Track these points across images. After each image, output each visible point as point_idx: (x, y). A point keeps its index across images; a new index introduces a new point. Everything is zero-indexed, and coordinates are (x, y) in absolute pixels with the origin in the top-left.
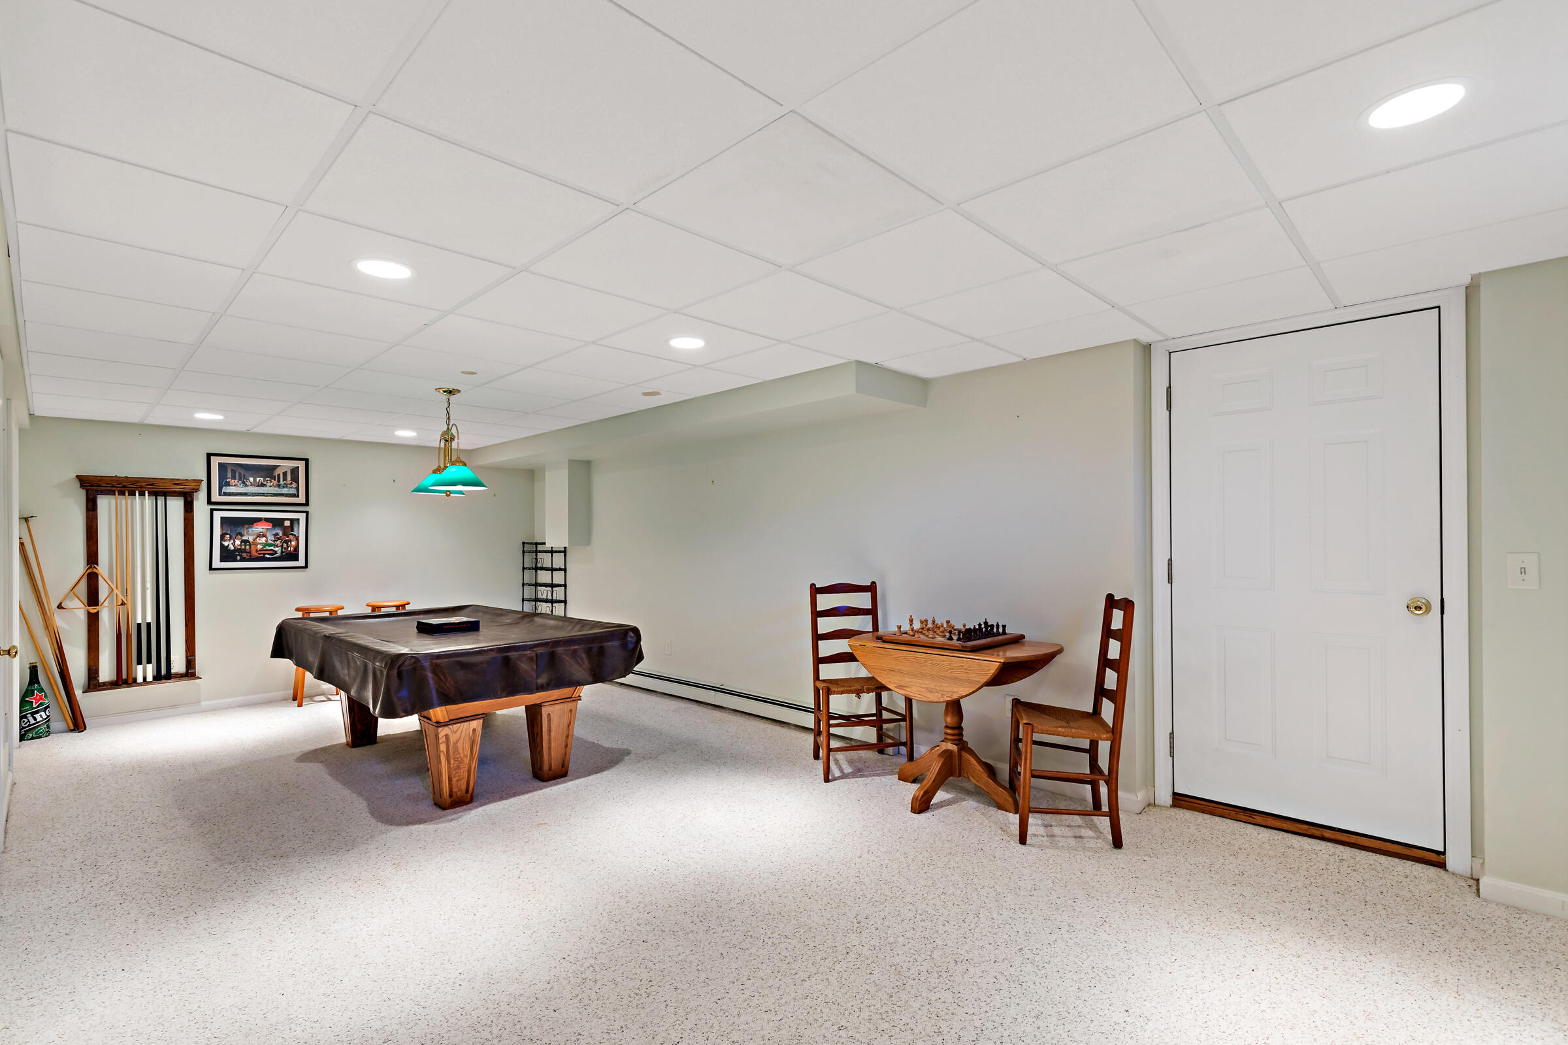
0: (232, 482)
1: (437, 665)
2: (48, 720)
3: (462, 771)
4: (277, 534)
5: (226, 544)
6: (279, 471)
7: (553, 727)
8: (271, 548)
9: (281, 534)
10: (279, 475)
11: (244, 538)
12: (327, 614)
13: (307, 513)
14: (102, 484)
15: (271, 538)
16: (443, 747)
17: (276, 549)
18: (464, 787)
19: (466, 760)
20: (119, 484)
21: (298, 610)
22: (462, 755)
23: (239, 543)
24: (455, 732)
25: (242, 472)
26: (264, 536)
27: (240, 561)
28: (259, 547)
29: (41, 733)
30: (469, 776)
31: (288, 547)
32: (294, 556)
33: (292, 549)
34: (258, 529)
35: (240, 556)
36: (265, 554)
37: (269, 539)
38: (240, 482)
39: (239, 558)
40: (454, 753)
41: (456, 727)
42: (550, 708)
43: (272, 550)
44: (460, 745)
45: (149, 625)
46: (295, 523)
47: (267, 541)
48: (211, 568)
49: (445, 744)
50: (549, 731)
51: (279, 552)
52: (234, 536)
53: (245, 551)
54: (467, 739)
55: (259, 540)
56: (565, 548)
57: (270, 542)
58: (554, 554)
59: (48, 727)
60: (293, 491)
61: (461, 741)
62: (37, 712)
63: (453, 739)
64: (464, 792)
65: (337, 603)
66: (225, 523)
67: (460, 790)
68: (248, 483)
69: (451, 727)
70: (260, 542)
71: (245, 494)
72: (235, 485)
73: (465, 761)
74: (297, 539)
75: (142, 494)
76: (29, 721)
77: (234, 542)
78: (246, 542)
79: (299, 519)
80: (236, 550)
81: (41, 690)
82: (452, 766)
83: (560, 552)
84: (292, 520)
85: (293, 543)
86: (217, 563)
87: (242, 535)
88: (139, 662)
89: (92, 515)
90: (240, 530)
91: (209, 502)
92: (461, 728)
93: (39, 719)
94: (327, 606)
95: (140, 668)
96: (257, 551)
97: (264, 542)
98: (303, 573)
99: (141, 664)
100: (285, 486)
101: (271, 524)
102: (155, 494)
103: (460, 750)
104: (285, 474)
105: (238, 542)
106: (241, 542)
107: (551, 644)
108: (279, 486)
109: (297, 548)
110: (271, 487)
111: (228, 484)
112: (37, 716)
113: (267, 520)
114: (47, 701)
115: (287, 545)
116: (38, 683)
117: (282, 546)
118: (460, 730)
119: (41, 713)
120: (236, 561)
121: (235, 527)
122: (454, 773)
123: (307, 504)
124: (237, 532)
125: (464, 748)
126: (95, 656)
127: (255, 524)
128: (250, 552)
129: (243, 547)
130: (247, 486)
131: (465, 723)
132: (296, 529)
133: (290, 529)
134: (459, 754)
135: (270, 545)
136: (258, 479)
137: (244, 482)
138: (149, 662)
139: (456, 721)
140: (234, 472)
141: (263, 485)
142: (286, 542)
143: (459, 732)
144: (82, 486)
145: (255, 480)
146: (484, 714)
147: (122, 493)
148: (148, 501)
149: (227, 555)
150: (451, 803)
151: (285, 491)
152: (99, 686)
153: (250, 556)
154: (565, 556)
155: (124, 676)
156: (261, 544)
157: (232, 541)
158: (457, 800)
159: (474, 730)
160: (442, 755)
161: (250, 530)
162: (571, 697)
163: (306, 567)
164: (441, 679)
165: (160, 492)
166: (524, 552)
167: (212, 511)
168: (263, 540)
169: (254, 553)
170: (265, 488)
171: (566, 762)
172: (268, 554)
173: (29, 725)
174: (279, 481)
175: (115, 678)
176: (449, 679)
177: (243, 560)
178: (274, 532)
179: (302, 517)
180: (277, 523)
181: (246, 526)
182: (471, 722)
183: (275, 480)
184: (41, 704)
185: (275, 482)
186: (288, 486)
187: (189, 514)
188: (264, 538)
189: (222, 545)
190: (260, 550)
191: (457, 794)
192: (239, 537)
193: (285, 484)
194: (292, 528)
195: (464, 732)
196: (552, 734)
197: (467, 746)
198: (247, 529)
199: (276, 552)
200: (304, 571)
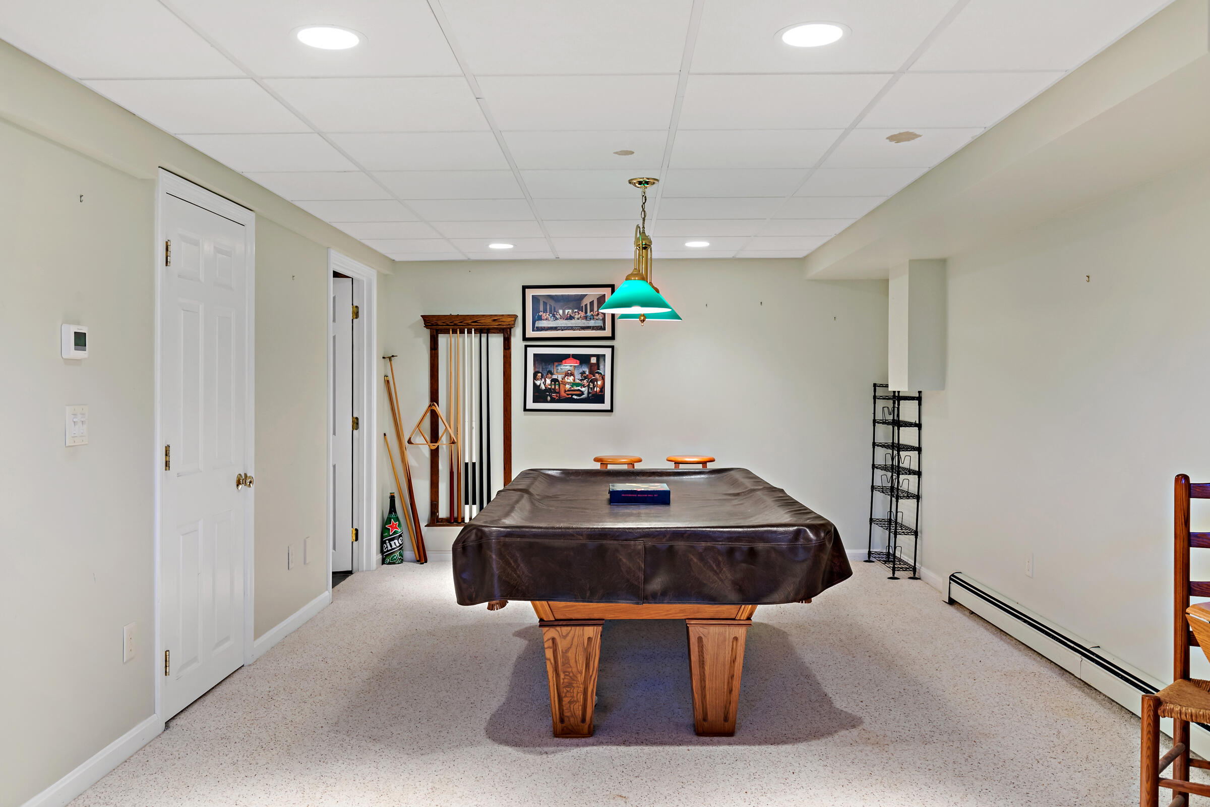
0: (544, 315)
1: (505, 545)
2: (401, 547)
3: (575, 691)
4: (584, 373)
5: (538, 383)
6: (586, 301)
7: (708, 658)
8: (578, 388)
9: (587, 373)
10: (586, 305)
11: (554, 377)
12: (625, 467)
13: (612, 347)
14: (440, 323)
15: (578, 376)
16: (549, 654)
17: (583, 389)
18: (579, 713)
19: (581, 678)
20: (451, 323)
21: (596, 460)
22: (574, 670)
23: (550, 382)
24: (565, 637)
25: (552, 303)
26: (572, 374)
27: (551, 402)
28: (568, 387)
29: (395, 559)
30: (585, 700)
31: (594, 387)
32: (600, 398)
33: (598, 389)
34: (567, 366)
35: (551, 396)
36: (572, 395)
37: (576, 378)
38: (551, 315)
39: (549, 398)
40: (564, 664)
41: (565, 630)
42: (701, 630)
43: (579, 390)
44: (570, 654)
45: (474, 464)
46: (601, 360)
47: (574, 380)
48: (525, 410)
49: (551, 650)
50: (702, 663)
51: (586, 393)
52: (545, 375)
53: (554, 391)
54: (580, 649)
55: (568, 379)
56: (920, 392)
57: (578, 381)
58: (901, 402)
59: (401, 555)
60: (600, 323)
61: (573, 650)
62: (393, 539)
63: (562, 645)
64: (579, 720)
65: (636, 455)
66: (537, 360)
67: (574, 715)
68: (558, 316)
69: (558, 628)
70: (569, 381)
71: (555, 329)
72: (546, 319)
73: (579, 679)
74: (603, 379)
75: (469, 332)
76: (387, 547)
77: (545, 381)
78: (555, 381)
79: (605, 355)
80: (547, 390)
81: (397, 519)
82: (562, 681)
83: (913, 398)
84: (598, 357)
85: (599, 383)
86: (531, 405)
87: (552, 374)
88: (467, 503)
89: (435, 353)
90: (550, 368)
91: (525, 339)
92: (572, 632)
93: (394, 546)
94: (623, 457)
95: (467, 507)
96: (565, 391)
97: (572, 381)
98: (609, 417)
99: (468, 504)
100: (592, 317)
101: (578, 361)
102: (480, 331)
103: (572, 662)
104: (592, 303)
105: (548, 381)
106: (551, 381)
107: (668, 537)
108: (586, 318)
109: (602, 388)
110: (578, 319)
111: (540, 318)
112: (392, 543)
113: (575, 357)
114: (399, 530)
115: (594, 384)
116: (395, 512)
117: (589, 386)
118: (571, 635)
119: (395, 541)
120: (547, 402)
121: (546, 365)
122: (565, 691)
123: (612, 338)
124: (548, 370)
125: (577, 661)
126: (436, 492)
127: (563, 361)
128: (559, 393)
129: (553, 387)
130: (556, 319)
131: (578, 628)
132: (601, 367)
133: (596, 367)
134: (571, 667)
135: (578, 385)
136: (567, 311)
137: (554, 316)
138: (474, 503)
139: (565, 623)
140: (545, 304)
141: (571, 318)
142: (593, 381)
143: (569, 638)
144: (426, 326)
145: (564, 312)
146: (603, 620)
147: (454, 332)
148: (475, 338)
149: (540, 395)
150: (563, 730)
151: (592, 323)
152: (438, 522)
153: (560, 397)
154: (920, 404)
155: (456, 515)
156: (569, 383)
157: (543, 380)
158: (570, 728)
159: (589, 639)
160: (548, 663)
161: (559, 368)
162: (734, 619)
163: (611, 411)
164: (510, 564)
165: (484, 329)
166: (875, 397)
167: (526, 347)
168: (571, 379)
169: (563, 394)
170: (573, 321)
171: (731, 716)
172: (576, 395)
173: (388, 551)
174: (586, 312)
175: (448, 515)
176: (522, 565)
177: (553, 401)
178: (581, 371)
179: (607, 352)
180: (583, 360)
181: (556, 364)
182: (586, 628)
183: (582, 311)
184: (395, 533)
185: (582, 314)
186: (595, 317)
187: (507, 351)
188: (572, 377)
189: (534, 384)
190: (568, 391)
191: (569, 721)
192: (550, 375)
193: (592, 315)
194: (598, 364)
195: (576, 639)
196: (707, 668)
197: (581, 660)
198: (556, 366)
199: (582, 393)
200: (610, 416)
